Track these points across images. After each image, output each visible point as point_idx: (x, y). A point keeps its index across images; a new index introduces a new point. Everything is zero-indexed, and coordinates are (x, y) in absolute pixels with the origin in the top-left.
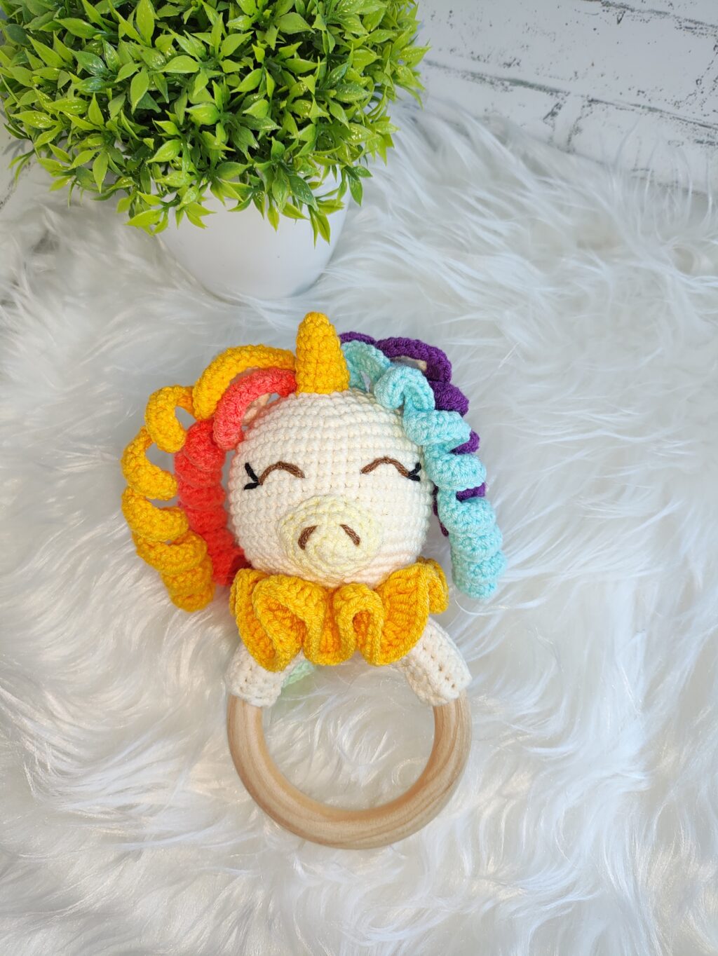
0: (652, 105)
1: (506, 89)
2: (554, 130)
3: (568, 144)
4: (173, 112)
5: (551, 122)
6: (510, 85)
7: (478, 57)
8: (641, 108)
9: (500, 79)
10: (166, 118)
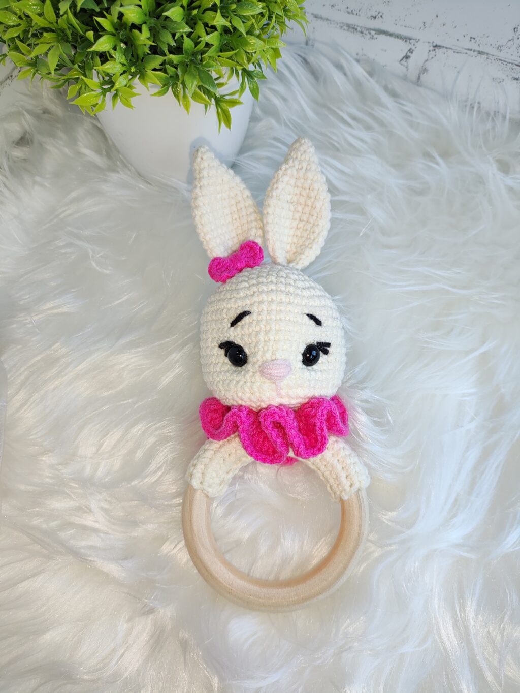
0: (481, 49)
1: (372, 38)
2: (407, 70)
3: (418, 81)
4: (110, 14)
5: (405, 64)
6: (376, 33)
7: (352, 11)
8: (472, 52)
9: (367, 29)
10: (104, 17)
